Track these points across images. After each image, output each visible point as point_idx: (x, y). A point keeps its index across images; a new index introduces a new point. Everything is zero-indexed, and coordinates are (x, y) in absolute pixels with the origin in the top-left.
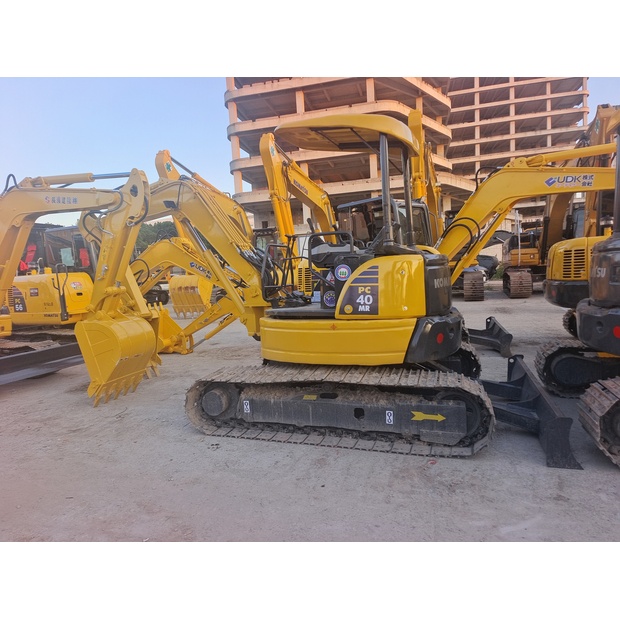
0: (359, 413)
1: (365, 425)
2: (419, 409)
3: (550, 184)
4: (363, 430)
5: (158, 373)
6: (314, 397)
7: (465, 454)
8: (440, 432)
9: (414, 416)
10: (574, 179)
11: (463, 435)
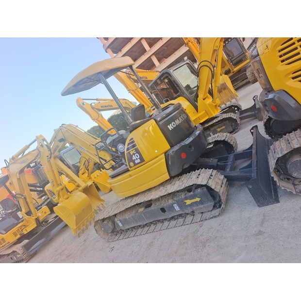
0: (163, 210)
1: (169, 215)
2: (186, 198)
4: (169, 217)
6: (142, 209)
8: (202, 206)
9: (186, 203)
11: (213, 203)
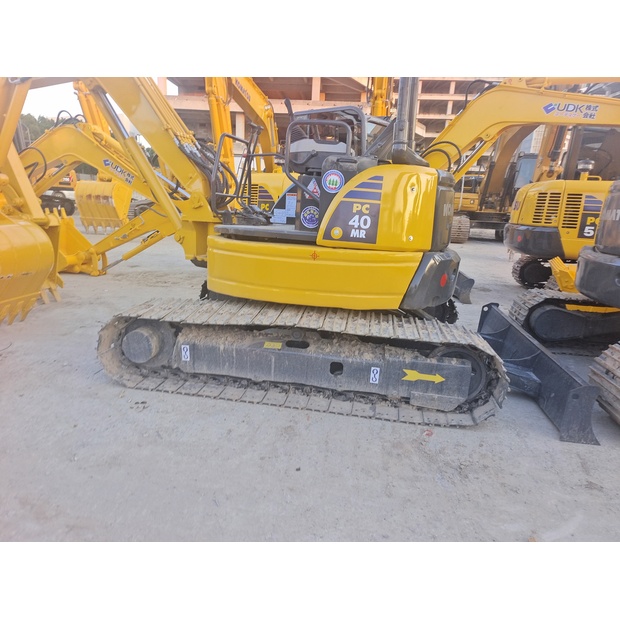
0: (336, 368)
1: (342, 383)
2: (413, 367)
3: (548, 111)
4: (340, 389)
5: (58, 298)
6: (278, 345)
7: (464, 423)
8: (436, 396)
9: (405, 375)
10: (576, 108)
11: (462, 399)
